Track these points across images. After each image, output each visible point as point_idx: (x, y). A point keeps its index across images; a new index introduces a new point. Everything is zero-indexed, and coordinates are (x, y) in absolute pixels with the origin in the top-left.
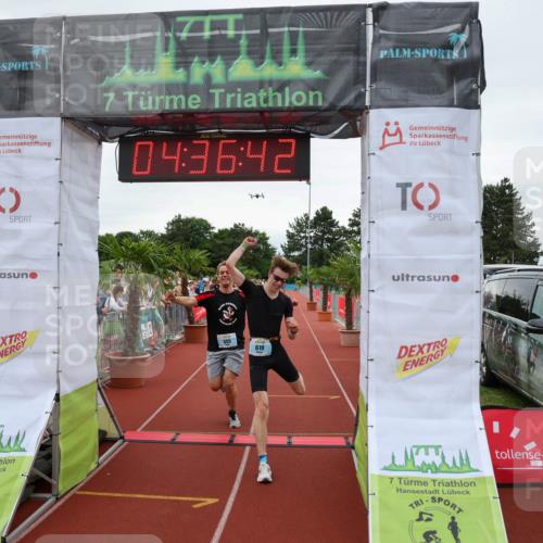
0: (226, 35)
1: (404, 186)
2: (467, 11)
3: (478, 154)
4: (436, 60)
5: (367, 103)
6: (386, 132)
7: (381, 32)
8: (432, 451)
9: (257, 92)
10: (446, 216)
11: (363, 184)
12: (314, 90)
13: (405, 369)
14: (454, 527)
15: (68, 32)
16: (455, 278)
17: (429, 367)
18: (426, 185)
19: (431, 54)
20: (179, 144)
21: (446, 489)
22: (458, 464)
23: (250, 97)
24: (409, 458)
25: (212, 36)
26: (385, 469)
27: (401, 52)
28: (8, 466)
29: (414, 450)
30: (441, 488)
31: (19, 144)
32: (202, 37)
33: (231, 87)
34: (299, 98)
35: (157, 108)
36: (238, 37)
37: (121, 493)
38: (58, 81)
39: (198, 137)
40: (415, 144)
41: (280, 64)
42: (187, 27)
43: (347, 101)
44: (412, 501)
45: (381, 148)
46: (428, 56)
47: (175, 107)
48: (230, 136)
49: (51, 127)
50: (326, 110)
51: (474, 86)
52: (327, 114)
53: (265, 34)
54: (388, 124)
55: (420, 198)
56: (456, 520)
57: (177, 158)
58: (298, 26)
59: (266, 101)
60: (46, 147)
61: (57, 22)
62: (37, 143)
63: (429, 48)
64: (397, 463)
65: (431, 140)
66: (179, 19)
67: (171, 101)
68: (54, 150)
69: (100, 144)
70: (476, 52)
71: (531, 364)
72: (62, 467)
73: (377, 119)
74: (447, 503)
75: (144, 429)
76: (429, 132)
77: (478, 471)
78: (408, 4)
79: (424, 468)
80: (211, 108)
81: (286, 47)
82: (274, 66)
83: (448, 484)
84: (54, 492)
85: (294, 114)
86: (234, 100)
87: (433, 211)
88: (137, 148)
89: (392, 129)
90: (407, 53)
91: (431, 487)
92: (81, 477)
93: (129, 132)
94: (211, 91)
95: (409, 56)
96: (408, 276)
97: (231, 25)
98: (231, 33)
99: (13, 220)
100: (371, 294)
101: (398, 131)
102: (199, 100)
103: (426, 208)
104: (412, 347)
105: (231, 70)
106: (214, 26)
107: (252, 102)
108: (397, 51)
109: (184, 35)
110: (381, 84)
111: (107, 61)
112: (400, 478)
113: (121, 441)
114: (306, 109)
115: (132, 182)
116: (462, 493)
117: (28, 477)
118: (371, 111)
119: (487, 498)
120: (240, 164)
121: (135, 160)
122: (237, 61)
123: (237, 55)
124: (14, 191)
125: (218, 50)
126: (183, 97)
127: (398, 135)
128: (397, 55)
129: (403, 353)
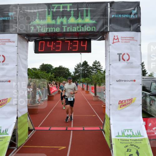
0: (67, 10)
1: (119, 54)
2: (136, 4)
3: (140, 45)
4: (128, 18)
5: (108, 30)
6: (114, 38)
7: (112, 10)
8: (129, 131)
9: (76, 27)
10: (132, 63)
11: (106, 54)
12: (93, 26)
13: (120, 107)
14: (137, 153)
15: (19, 9)
16: (135, 81)
17: (127, 107)
18: (126, 54)
19: (127, 16)
20: (53, 42)
21: (134, 142)
22: (137, 134)
23: (74, 28)
24: (123, 133)
25: (63, 10)
26: (116, 136)
27: (118, 16)
28: (3, 139)
29: (124, 131)
30: (133, 142)
31: (5, 42)
32: (60, 10)
33: (69, 25)
34: (89, 29)
35: (47, 31)
36: (71, 11)
37: (37, 146)
38: (16, 23)
39: (58, 40)
40: (123, 42)
41: (83, 19)
42: (55, 8)
43: (102, 30)
44: (125, 146)
45: (113, 43)
46: (126, 17)
47: (52, 31)
48: (68, 40)
49: (15, 37)
50: (96, 32)
51: (139, 25)
53: (78, 11)
54: (115, 36)
55: (124, 58)
56: (138, 151)
57: (52, 46)
59: (79, 29)
60: (12, 43)
61: (16, 6)
62: (10, 42)
63: (126, 15)
64: (120, 135)
65: (127, 41)
66: (53, 5)
67: (51, 29)
68: (16, 44)
69: (28, 42)
70: (139, 16)
71: (151, 105)
72: (19, 139)
73: (111, 35)
74: (135, 146)
76: (126, 39)
77: (143, 136)
78: (120, 2)
79: (127, 136)
81: (85, 14)
82: (81, 19)
83: (135, 141)
84: (17, 147)
85: (87, 33)
86: (69, 29)
88: (40, 43)
89: (116, 38)
90: (120, 16)
91: (130, 141)
92: (24, 142)
93: (37, 39)
94: (63, 26)
95: (120, 17)
96: (121, 80)
97: (68, 7)
98: (68, 9)
99: (3, 65)
100: (110, 86)
101: (118, 38)
102: (59, 29)
104: (122, 101)
105: (69, 20)
106: (63, 7)
107: (75, 30)
108: (117, 15)
109: (55, 10)
110: (112, 25)
111: (31, 17)
112: (121, 139)
113: (34, 130)
114: (91, 32)
115: (38, 53)
116: (139, 143)
117: (10, 142)
118: (110, 32)
119: (147, 144)
120: (71, 48)
121: (39, 47)
122: (70, 18)
123: (70, 16)
124: (3, 56)
125: (65, 14)
126: (54, 28)
127: (118, 40)
128: (117, 16)
129: (120, 103)
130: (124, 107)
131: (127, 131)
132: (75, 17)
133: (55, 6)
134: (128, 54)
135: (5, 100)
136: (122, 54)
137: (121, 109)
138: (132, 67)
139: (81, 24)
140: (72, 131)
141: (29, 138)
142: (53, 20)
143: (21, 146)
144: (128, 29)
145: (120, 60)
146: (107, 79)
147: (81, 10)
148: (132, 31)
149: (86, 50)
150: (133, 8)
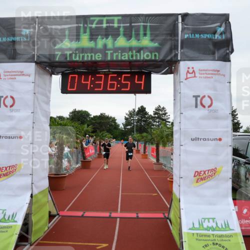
0: (113, 26)
1: (196, 97)
2: (224, 18)
3: (230, 83)
4: (210, 39)
5: (179, 59)
6: (188, 72)
7: (185, 26)
8: (211, 220)
9: (128, 53)
10: (216, 111)
11: (175, 96)
12: (155, 52)
13: (197, 182)
16: (220, 140)
17: (208, 181)
18: (207, 96)
20: (90, 76)
21: (219, 239)
22: (224, 227)
23: (125, 55)
24: (201, 224)
25: (107, 26)
28: (9, 230)
29: (203, 220)
30: (216, 238)
31: (15, 75)
32: (102, 27)
33: (116, 50)
34: (148, 56)
35: (81, 59)
36: (119, 27)
37: (61, 241)
39: (99, 73)
40: (201, 77)
41: (139, 40)
42: (95, 22)
43: (169, 58)
44: (204, 245)
45: (186, 79)
46: (207, 37)
47: (89, 59)
48: (114, 73)
49: (31, 67)
50: (160, 61)
51: (228, 51)
52: (161, 63)
53: (131, 27)
54: (189, 68)
57: (89, 83)
58: (147, 23)
59: (132, 56)
60: (27, 77)
62: (23, 75)
63: (208, 34)
64: (195, 226)
65: (208, 76)
66: (92, 18)
67: (88, 56)
68: (32, 78)
69: (51, 75)
70: (229, 36)
71: (247, 179)
72: (33, 230)
73: (183, 66)
74: (220, 245)
75: (68, 210)
76: (207, 72)
77: (233, 230)
78: (197, 14)
79: (208, 229)
80: (106, 60)
81: (142, 32)
82: (136, 41)
83: (220, 237)
84: (30, 242)
85: (145, 63)
86: (117, 56)
87: (210, 108)
88: (70, 78)
89: (191, 70)
90: (197, 36)
91: (212, 238)
92: (41, 234)
93: (66, 71)
94: (107, 52)
96: (198, 139)
97: (116, 21)
98: (116, 25)
99: (12, 111)
100: (181, 147)
101: (194, 71)
102: (101, 56)
103: (207, 107)
104: (200, 171)
105: (116, 42)
106: (108, 22)
107: (126, 57)
108: (193, 35)
109: (94, 26)
110: (185, 50)
112: (197, 234)
113: (58, 216)
114: (151, 61)
115: (67, 93)
116: (227, 240)
117: (19, 235)
118: (181, 62)
119: (239, 243)
120: (119, 86)
121: (69, 84)
122: (118, 38)
123: (118, 35)
124: (12, 97)
125: (110, 33)
126: (93, 54)
127: (194, 73)
128: (193, 37)
129: (196, 174)
130: (204, 181)
131: (207, 220)
132: (126, 37)
133: (95, 20)
134: (209, 97)
135: (13, 166)
136: (201, 97)
137: (198, 184)
138: (217, 118)
139: (135, 48)
140: (118, 219)
141: (50, 229)
142: (91, 41)
143: (38, 242)
144: (211, 57)
145: (196, 106)
146: (176, 136)
147: (136, 26)
148: (217, 60)
149: (142, 88)
150: (218, 24)
